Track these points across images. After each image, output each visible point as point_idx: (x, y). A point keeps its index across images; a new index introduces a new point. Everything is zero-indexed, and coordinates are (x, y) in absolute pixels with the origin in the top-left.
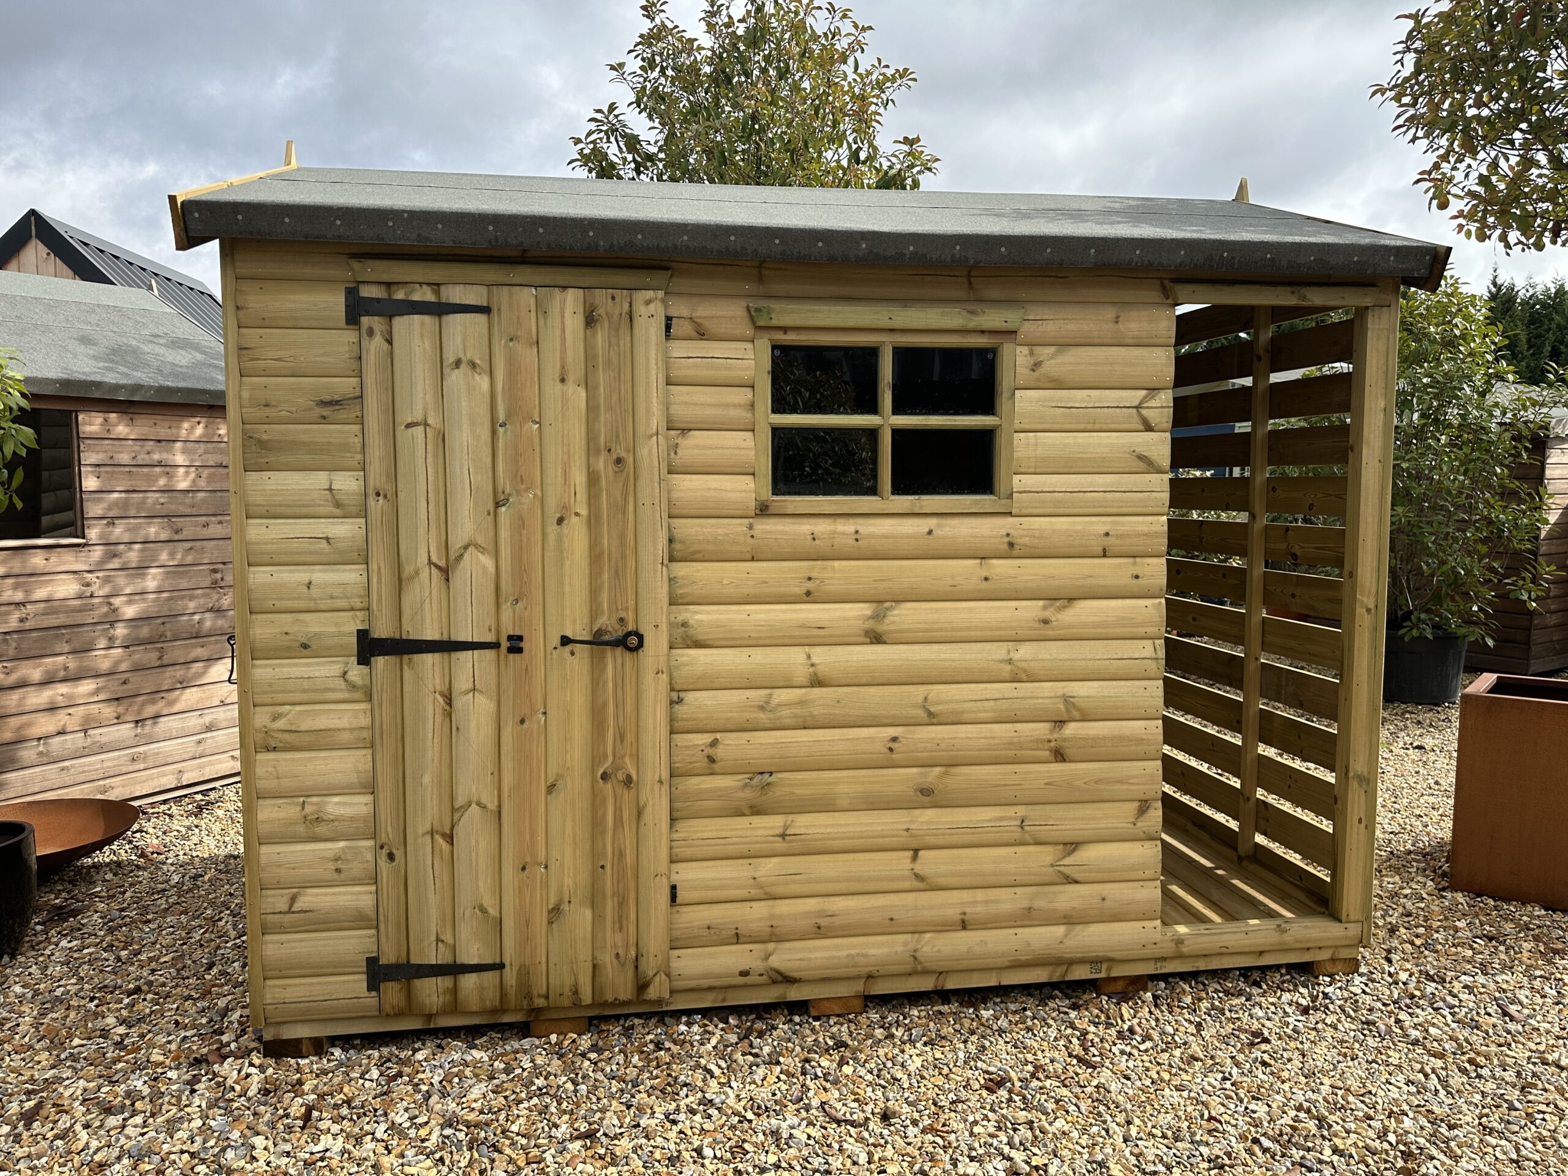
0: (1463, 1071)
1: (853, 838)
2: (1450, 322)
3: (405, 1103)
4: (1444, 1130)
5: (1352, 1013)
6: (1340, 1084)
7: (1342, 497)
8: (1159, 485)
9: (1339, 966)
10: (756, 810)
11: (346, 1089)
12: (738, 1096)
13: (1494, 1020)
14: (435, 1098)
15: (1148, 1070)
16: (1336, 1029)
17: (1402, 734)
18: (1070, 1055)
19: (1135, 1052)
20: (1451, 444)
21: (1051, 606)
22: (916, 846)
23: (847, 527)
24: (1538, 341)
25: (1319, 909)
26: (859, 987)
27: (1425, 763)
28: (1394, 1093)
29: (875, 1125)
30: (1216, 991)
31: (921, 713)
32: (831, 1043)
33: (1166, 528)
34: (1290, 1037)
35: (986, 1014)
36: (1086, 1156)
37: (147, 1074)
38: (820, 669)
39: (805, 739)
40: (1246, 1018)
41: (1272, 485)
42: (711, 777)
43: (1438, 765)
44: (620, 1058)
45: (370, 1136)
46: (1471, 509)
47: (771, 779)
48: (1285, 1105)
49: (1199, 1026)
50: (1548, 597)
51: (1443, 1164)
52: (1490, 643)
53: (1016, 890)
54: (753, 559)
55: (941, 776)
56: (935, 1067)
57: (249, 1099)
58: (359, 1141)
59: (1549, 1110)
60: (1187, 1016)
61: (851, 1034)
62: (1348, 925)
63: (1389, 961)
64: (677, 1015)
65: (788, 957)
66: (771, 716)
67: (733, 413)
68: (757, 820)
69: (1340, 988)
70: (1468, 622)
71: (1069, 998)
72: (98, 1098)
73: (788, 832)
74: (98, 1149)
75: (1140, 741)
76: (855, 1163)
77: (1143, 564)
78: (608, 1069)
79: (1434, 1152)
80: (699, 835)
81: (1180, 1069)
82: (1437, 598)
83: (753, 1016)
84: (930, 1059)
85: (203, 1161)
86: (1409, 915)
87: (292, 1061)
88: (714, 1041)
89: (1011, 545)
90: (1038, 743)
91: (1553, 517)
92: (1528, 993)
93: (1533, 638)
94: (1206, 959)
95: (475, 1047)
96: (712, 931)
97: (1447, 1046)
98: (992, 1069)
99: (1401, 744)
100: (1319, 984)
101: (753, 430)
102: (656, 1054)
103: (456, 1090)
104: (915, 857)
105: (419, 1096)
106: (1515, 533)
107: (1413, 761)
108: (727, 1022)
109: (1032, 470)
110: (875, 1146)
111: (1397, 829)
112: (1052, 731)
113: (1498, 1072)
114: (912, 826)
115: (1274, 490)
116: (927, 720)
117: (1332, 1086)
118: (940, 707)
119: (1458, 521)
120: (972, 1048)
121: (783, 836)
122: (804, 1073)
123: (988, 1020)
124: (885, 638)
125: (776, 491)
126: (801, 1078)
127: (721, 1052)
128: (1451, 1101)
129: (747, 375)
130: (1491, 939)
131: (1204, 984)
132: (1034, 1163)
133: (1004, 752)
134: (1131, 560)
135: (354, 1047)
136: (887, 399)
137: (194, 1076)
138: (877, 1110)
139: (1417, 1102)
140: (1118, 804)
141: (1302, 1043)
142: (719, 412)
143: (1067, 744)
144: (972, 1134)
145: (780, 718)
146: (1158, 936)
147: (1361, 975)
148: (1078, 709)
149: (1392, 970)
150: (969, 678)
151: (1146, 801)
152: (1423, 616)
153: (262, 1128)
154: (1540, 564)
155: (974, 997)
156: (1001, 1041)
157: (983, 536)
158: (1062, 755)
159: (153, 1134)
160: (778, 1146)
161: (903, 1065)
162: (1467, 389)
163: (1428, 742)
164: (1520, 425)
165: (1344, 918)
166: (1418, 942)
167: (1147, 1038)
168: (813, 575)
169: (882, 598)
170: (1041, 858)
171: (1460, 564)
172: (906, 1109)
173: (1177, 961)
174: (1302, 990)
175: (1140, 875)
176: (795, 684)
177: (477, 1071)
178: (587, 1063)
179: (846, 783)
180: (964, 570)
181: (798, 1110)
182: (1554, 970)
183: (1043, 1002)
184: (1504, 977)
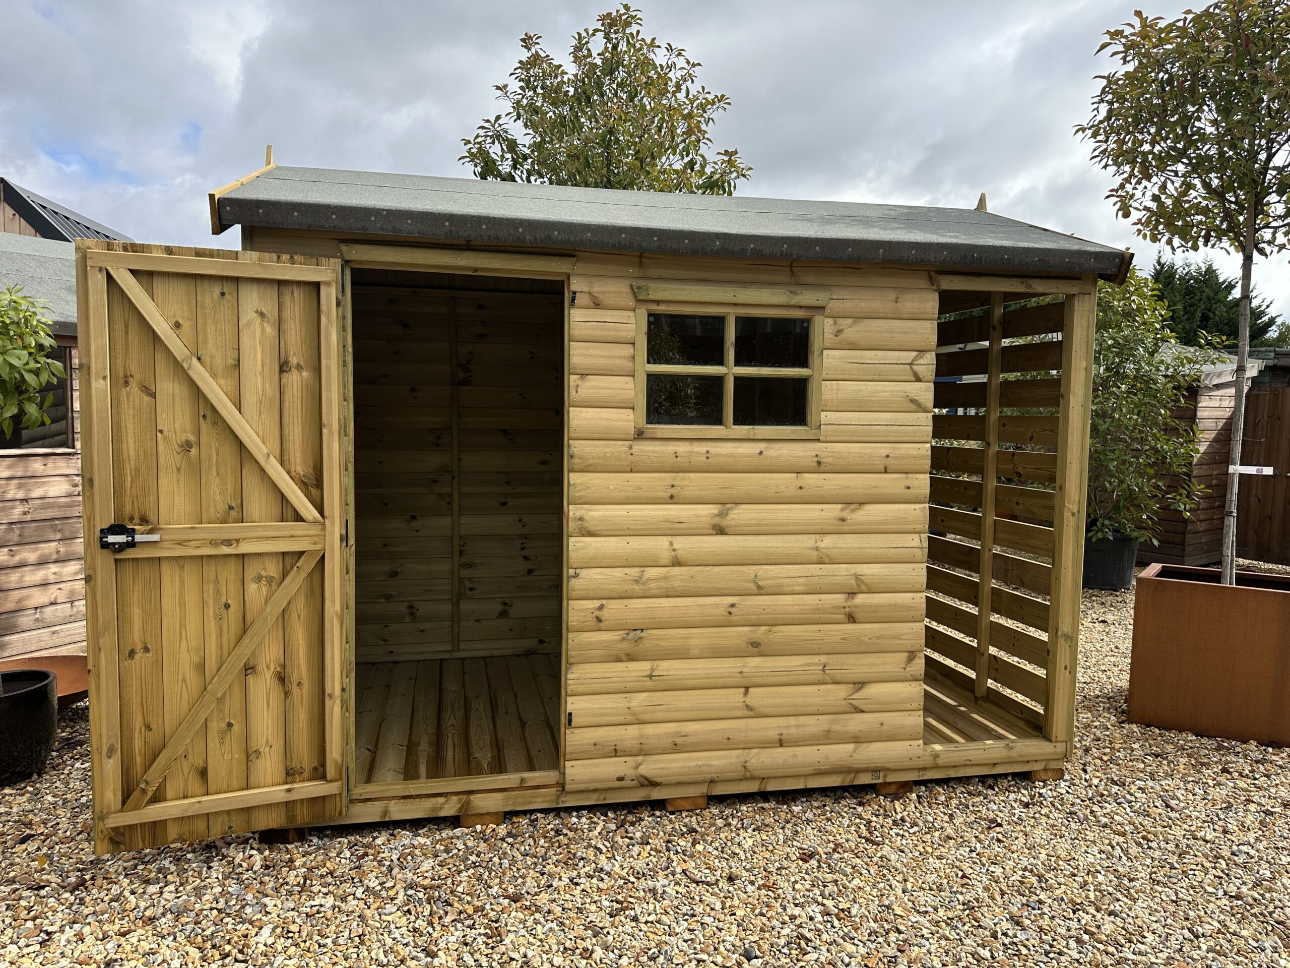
0: (1139, 844)
1: (702, 678)
2: (1129, 298)
3: (374, 874)
4: (1126, 881)
5: (1059, 807)
6: (1053, 853)
7: (1054, 431)
8: (925, 422)
9: (1050, 774)
10: (631, 658)
11: (328, 864)
12: (621, 866)
13: (1159, 811)
14: (396, 870)
15: (916, 846)
16: (1049, 817)
17: (1090, 612)
18: (860, 837)
19: (906, 834)
20: (1128, 392)
21: (847, 508)
22: (746, 684)
23: (701, 448)
24: (1192, 309)
25: (1035, 733)
26: (703, 790)
27: (1108, 633)
28: (1091, 859)
29: (723, 884)
30: (962, 793)
31: (752, 586)
32: (685, 830)
33: (929, 452)
34: (1016, 823)
35: (796, 809)
36: (877, 902)
37: (170, 857)
38: (679, 553)
39: (667, 605)
40: (984, 811)
41: (1003, 421)
42: (598, 633)
43: (1117, 635)
44: (531, 841)
45: (352, 897)
46: (1143, 441)
47: (642, 635)
48: (1014, 867)
49: (951, 816)
50: (1199, 509)
51: (1126, 904)
52: (1156, 543)
53: (820, 717)
54: (631, 471)
55: (766, 633)
56: (763, 845)
57: (255, 873)
58: (343, 899)
59: (1198, 868)
60: (942, 810)
61: (698, 823)
62: (1056, 744)
63: (1085, 771)
64: (569, 810)
65: (653, 766)
66: (643, 587)
67: (619, 362)
68: (632, 665)
69: (1051, 790)
70: (1139, 528)
71: (855, 798)
72: (137, 873)
73: (654, 674)
74: (146, 909)
75: (909, 608)
76: (712, 909)
77: (912, 478)
78: (523, 848)
79: (1119, 896)
80: (588, 676)
81: (939, 845)
82: (1117, 508)
83: (625, 812)
84: (759, 840)
85: (229, 915)
86: (1098, 740)
87: (282, 846)
88: (599, 829)
89: (819, 463)
90: (837, 608)
91: (1202, 448)
92: (1183, 792)
93: (1187, 540)
94: (956, 769)
95: (419, 835)
96: (597, 747)
97: (1127, 828)
98: (804, 846)
99: (1090, 620)
100: (1036, 787)
101: (633, 376)
102: (557, 838)
103: (411, 863)
104: (746, 693)
105: (384, 869)
106: (1175, 459)
107: (1099, 632)
108: (606, 816)
109: (835, 409)
110: (726, 898)
111: (1089, 680)
112: (847, 600)
113: (1163, 845)
114: (744, 670)
115: (1004, 425)
116: (756, 591)
117: (1048, 855)
118: (766, 582)
119: (1132, 450)
120: (789, 833)
121: (650, 676)
122: (668, 850)
123: (798, 813)
124: (727, 530)
125: (649, 421)
126: (667, 853)
127: (605, 835)
128: (1130, 864)
129: (629, 335)
130: (1157, 756)
131: (953, 788)
132: (841, 907)
133: (812, 616)
134: (904, 475)
135: (326, 836)
136: (730, 354)
137: (208, 857)
138: (724, 875)
139: (1106, 865)
140: (893, 654)
141: (1025, 827)
142: (609, 361)
143: (857, 610)
144: (794, 889)
145: (650, 589)
146: (920, 752)
147: (1065, 781)
148: (866, 584)
149: (1087, 777)
150: (787, 561)
151: (913, 652)
152: (1107, 522)
153: (270, 892)
154: (1193, 484)
155: (787, 797)
156: (809, 828)
157: (798, 457)
158: (853, 618)
159: (185, 897)
160: (655, 899)
161: (739, 844)
162: (1141, 349)
163: (1110, 618)
164: (1179, 378)
165: (1053, 740)
166: (1105, 758)
167: (914, 824)
168: (676, 483)
169: (724, 501)
170: (837, 694)
171: (1133, 483)
172: (744, 873)
173: (934, 771)
174: (1023, 791)
175: (908, 706)
176: (661, 564)
177: (425, 851)
178: (505, 845)
179: (697, 638)
180: (785, 482)
181: (667, 875)
182: (1202, 777)
183: (837, 801)
184: (1167, 782)
